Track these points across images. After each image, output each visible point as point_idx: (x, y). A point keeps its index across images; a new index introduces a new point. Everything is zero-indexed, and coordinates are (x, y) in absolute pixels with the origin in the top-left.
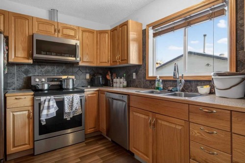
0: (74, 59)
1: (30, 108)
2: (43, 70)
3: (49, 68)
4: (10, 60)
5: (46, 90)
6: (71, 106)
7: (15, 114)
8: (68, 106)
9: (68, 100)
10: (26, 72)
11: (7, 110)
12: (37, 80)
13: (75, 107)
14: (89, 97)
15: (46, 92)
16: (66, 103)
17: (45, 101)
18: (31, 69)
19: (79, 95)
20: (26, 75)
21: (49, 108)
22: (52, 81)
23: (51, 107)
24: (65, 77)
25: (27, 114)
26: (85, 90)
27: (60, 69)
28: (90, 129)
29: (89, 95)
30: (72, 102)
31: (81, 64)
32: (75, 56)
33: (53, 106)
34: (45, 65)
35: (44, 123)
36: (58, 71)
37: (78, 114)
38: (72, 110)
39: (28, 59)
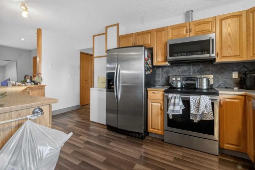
0: (208, 55)
1: (162, 102)
2: (179, 70)
3: (185, 68)
4: (154, 64)
5: (179, 88)
6: (198, 108)
7: (152, 104)
8: (195, 107)
9: (194, 101)
10: (167, 72)
11: (148, 100)
12: (174, 79)
13: (202, 110)
14: (226, 101)
15: (179, 90)
16: (192, 103)
17: (172, 97)
18: (170, 70)
19: (210, 98)
20: (167, 75)
21: (174, 104)
22: (187, 80)
23: (176, 104)
24: (199, 76)
25: (160, 106)
26: (220, 92)
27: (196, 68)
28: (228, 144)
29: (227, 100)
30: (199, 103)
31: (218, 60)
32: (209, 53)
33: (178, 103)
34: (182, 66)
35: (171, 118)
36: (194, 70)
37: (208, 119)
38: (198, 112)
39: (165, 62)
